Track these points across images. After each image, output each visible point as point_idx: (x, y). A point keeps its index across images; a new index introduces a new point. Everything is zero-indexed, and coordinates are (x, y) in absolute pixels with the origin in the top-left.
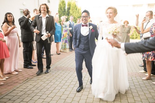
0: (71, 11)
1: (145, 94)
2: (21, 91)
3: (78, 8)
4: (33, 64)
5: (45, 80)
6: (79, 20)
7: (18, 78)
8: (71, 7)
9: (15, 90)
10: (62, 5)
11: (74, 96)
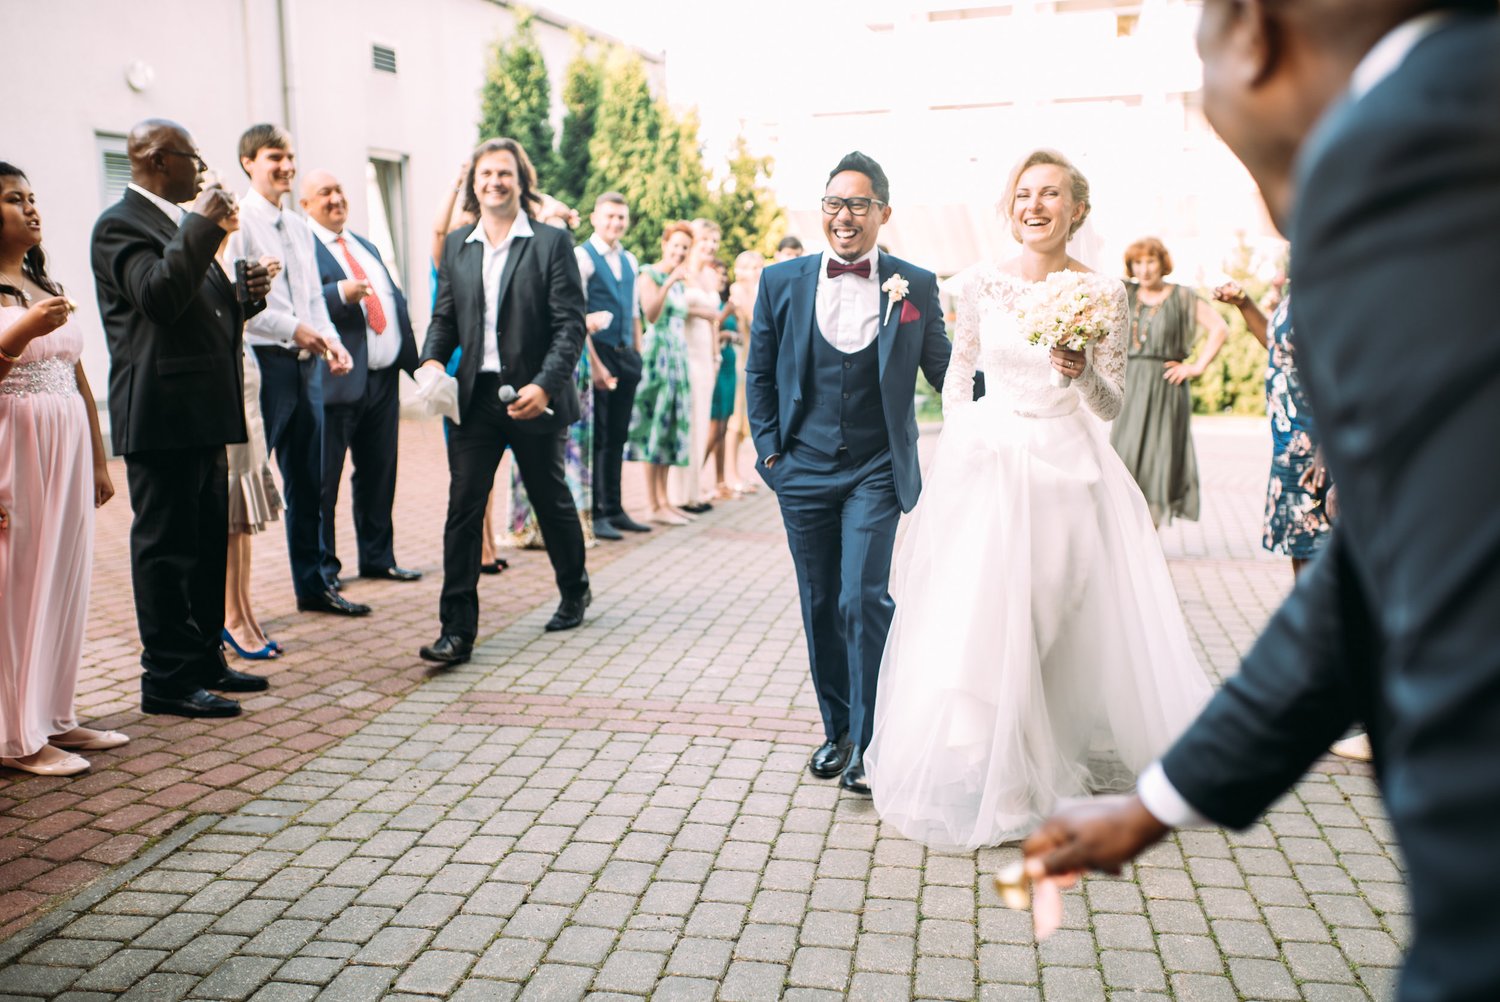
0: (601, 152)
1: (1331, 928)
2: (126, 943)
3: (664, 120)
4: (237, 666)
5: (360, 827)
6: (678, 238)
7: (83, 818)
8: (601, 111)
9: (55, 934)
10: (512, 92)
11: (655, 972)
